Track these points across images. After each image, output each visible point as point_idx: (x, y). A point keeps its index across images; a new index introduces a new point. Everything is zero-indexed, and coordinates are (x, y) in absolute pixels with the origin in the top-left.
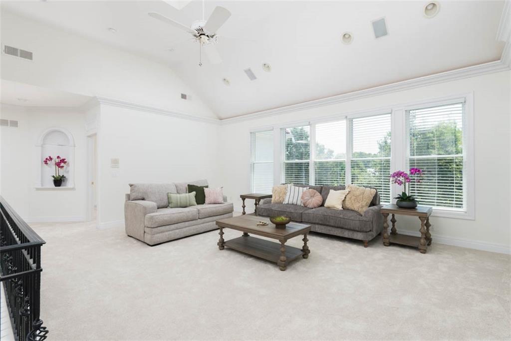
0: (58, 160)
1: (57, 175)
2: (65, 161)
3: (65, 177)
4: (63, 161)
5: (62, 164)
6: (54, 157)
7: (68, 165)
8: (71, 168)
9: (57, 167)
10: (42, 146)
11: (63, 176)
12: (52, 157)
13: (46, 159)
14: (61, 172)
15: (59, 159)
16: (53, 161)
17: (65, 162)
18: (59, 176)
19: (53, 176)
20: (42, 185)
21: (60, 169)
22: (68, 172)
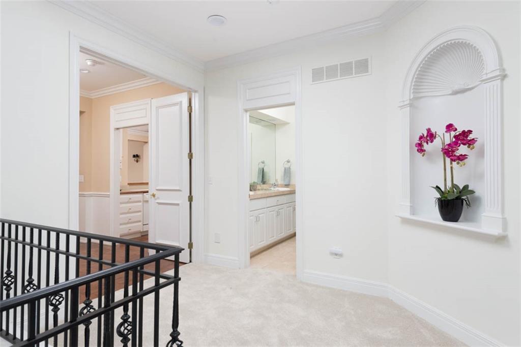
0: (449, 138)
1: (449, 184)
2: (471, 137)
3: (472, 192)
4: (464, 138)
5: (462, 150)
6: (439, 129)
7: (481, 154)
8: (489, 164)
9: (448, 160)
10: (411, 105)
11: (466, 187)
12: (433, 131)
13: (421, 138)
14: (461, 176)
15: (453, 133)
16: (437, 142)
17: (470, 143)
18: (454, 186)
19: (438, 188)
20: (413, 210)
21: (454, 163)
22: (480, 177)
